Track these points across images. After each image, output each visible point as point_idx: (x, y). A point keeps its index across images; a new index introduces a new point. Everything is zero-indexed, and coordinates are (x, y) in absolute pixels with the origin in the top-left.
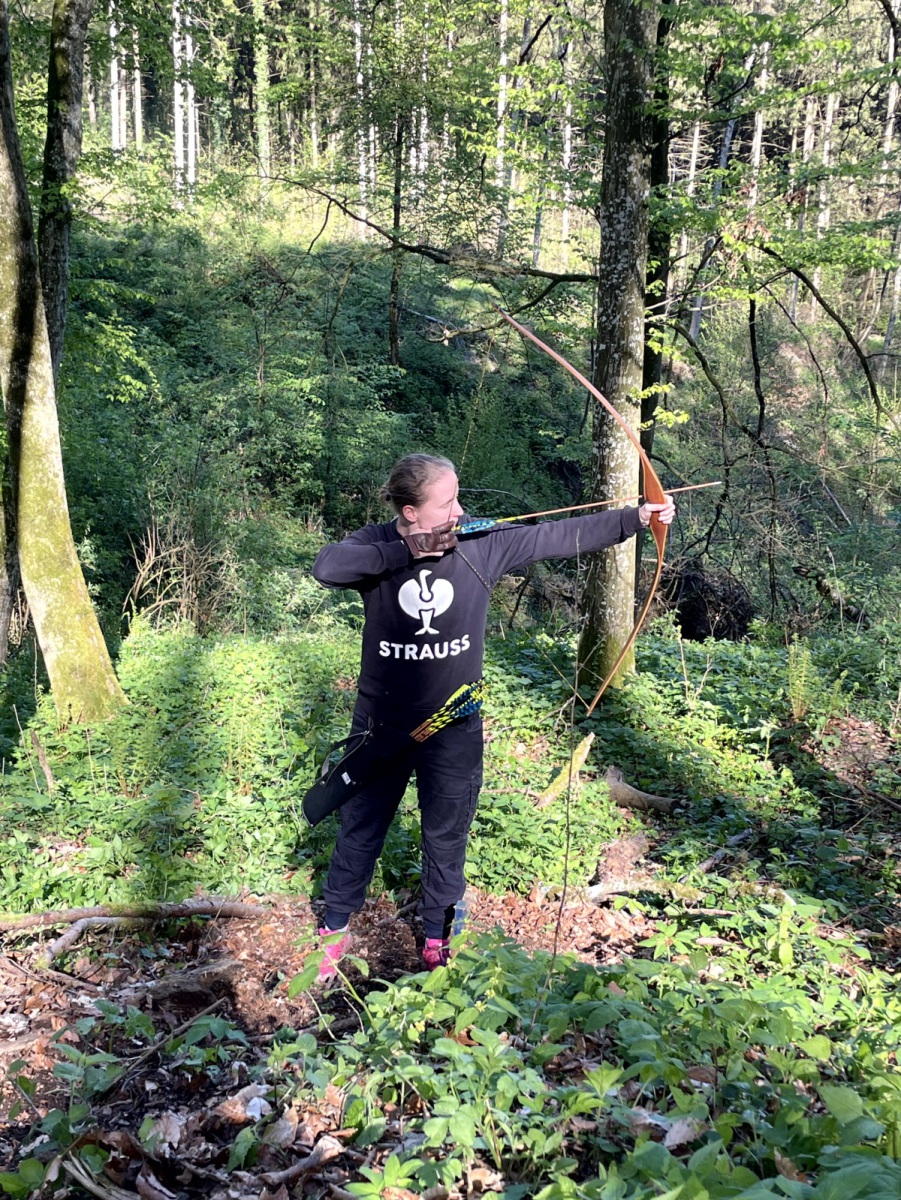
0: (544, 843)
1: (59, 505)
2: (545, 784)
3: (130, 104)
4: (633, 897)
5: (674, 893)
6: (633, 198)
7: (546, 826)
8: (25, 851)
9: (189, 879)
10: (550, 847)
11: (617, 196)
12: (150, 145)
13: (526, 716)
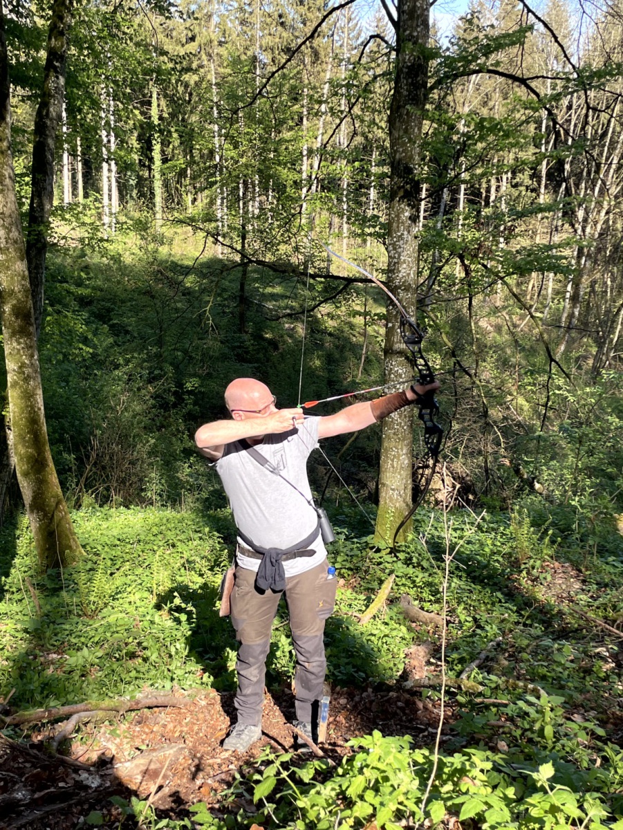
2: (364, 608)
3: (74, 177)
5: (463, 687)
6: (409, 232)
7: (368, 638)
11: (398, 231)
12: (88, 200)
13: (344, 561)
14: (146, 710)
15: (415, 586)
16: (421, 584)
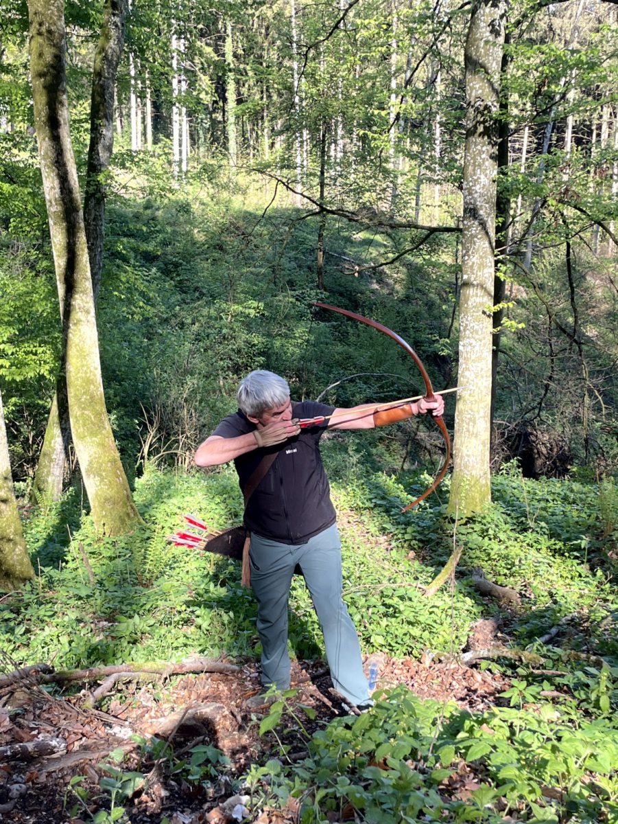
0: (430, 622)
1: (98, 388)
2: (430, 580)
3: (144, 119)
4: (493, 661)
5: (523, 658)
6: (486, 176)
7: (431, 610)
8: (74, 625)
9: (185, 645)
10: (434, 624)
11: (475, 175)
12: (158, 146)
13: (414, 532)
14: (191, 675)
15: (490, 559)
16: (496, 556)
